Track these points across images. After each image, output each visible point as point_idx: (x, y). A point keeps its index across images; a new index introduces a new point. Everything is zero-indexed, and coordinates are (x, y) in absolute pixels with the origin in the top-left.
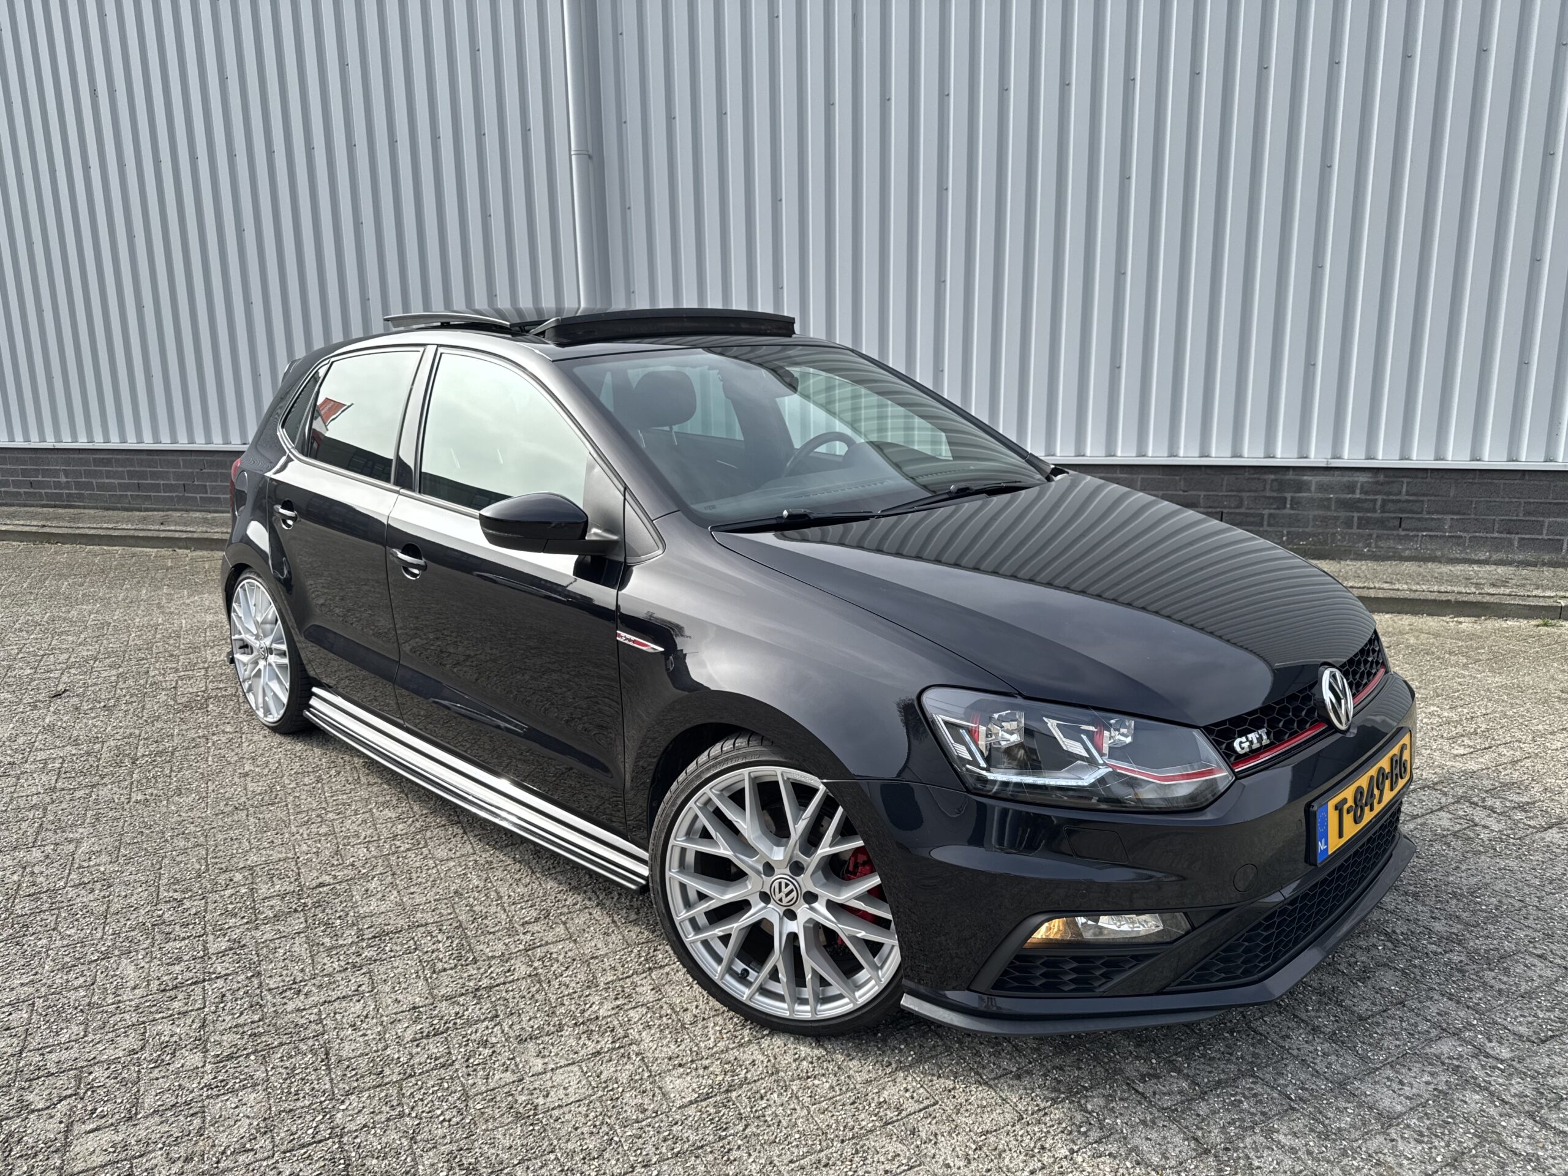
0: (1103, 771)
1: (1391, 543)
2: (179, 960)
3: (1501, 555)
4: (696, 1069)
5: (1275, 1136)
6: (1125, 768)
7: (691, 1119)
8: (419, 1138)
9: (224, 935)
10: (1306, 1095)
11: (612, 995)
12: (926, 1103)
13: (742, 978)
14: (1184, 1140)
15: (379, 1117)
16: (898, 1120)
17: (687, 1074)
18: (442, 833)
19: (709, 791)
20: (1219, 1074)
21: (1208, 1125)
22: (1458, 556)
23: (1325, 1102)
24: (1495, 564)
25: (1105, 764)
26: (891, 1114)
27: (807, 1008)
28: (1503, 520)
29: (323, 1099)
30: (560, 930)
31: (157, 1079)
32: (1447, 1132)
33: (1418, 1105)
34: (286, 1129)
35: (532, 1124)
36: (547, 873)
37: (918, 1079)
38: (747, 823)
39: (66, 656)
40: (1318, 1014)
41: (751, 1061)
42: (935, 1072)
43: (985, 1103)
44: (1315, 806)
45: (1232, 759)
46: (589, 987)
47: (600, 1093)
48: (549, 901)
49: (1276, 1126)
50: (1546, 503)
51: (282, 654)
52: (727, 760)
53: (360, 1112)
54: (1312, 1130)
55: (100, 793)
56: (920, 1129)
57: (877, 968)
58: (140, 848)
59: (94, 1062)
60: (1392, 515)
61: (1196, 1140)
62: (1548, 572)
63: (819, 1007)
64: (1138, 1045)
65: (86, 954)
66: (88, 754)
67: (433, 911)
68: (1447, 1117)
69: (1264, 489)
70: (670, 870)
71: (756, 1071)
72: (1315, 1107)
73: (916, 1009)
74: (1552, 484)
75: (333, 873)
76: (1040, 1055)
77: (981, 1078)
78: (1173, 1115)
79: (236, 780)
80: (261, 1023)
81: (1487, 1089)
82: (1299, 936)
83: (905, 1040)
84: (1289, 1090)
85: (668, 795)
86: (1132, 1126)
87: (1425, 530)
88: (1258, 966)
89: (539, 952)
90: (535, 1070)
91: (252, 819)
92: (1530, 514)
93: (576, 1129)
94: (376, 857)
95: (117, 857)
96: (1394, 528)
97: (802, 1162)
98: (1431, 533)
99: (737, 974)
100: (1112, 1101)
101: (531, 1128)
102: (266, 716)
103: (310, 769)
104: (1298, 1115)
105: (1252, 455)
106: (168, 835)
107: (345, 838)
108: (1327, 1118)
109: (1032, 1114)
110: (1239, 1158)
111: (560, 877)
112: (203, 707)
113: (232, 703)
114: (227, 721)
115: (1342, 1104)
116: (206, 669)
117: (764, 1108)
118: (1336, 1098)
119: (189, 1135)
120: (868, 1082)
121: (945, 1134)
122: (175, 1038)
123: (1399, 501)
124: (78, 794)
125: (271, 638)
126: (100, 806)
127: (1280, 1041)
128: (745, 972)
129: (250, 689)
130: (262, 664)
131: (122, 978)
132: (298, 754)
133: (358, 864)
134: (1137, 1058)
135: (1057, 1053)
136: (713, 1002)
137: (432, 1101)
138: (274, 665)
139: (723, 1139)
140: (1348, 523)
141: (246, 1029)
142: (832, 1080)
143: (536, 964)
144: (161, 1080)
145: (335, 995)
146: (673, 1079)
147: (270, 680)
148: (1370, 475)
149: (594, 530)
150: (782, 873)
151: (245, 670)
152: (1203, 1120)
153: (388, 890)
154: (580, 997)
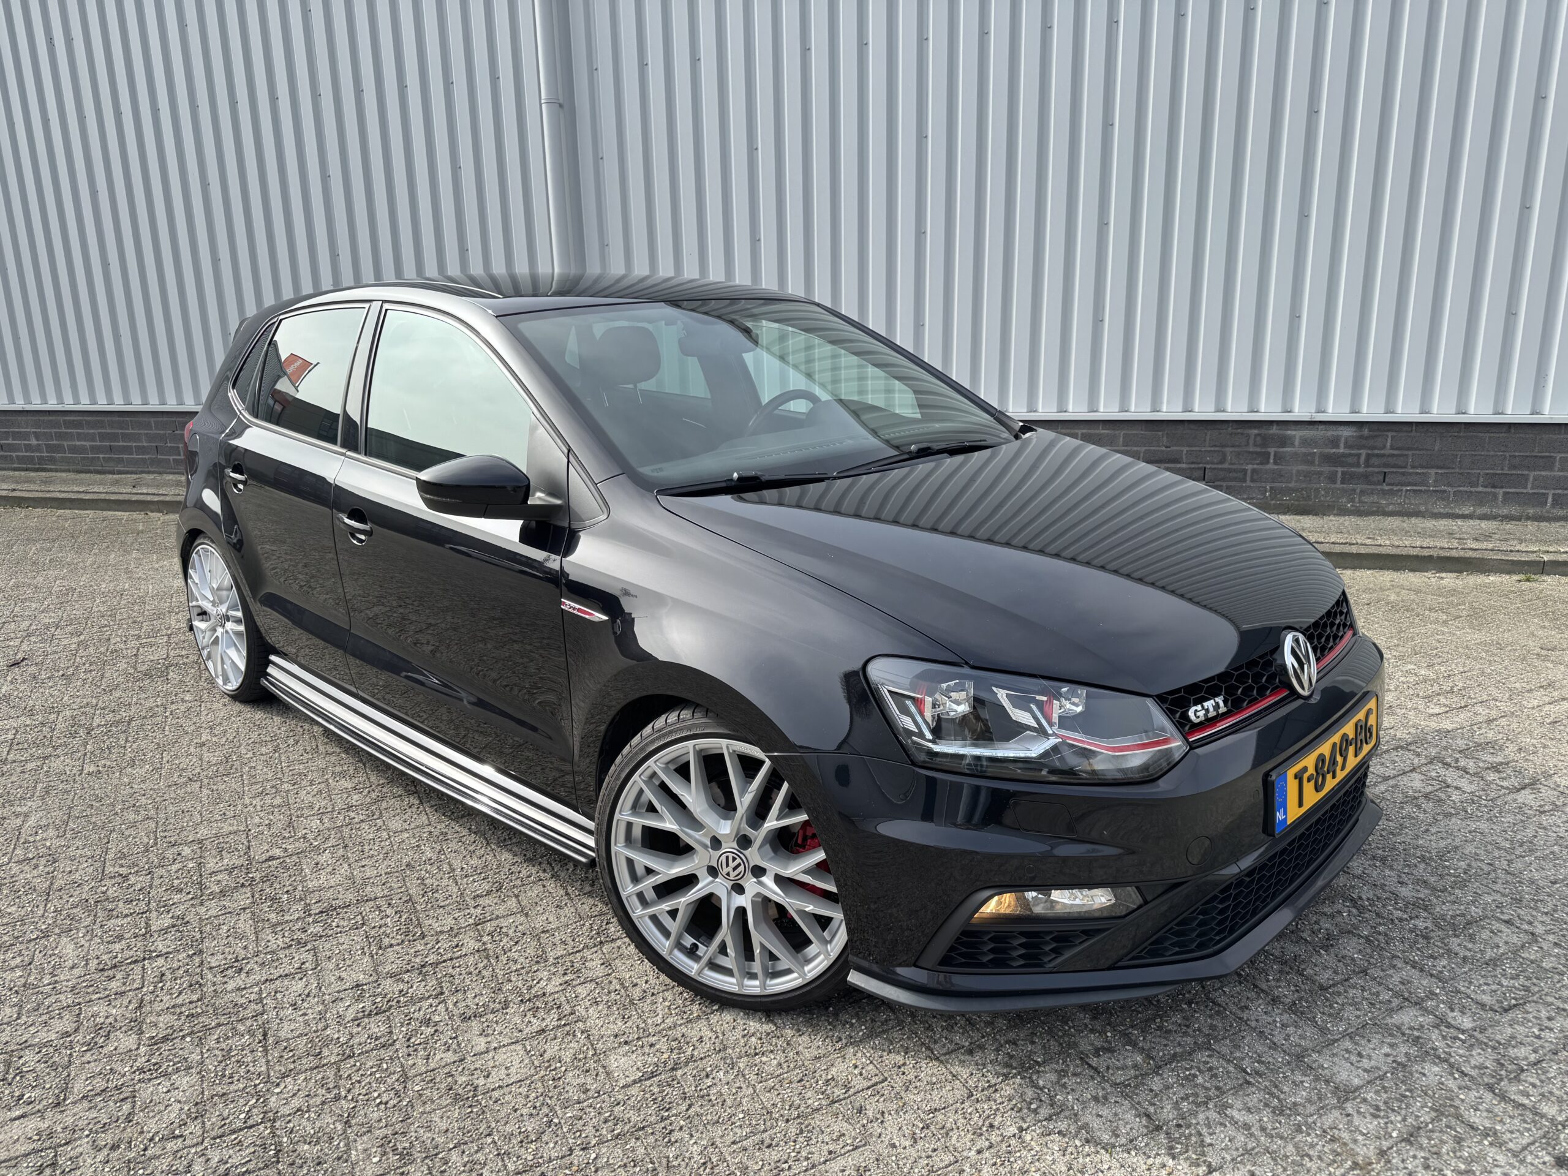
0: (1053, 741)
1: (1375, 498)
2: (120, 938)
3: (1486, 510)
4: (642, 1047)
5: (1229, 1111)
6: (1077, 738)
7: (633, 1099)
8: (353, 1122)
9: (168, 912)
10: (1262, 1068)
11: (561, 971)
12: (875, 1080)
13: (692, 952)
14: (1136, 1116)
15: (314, 1100)
16: (845, 1098)
17: (633, 1052)
18: (397, 804)
19: (653, 764)
20: (1174, 1047)
21: (1161, 1100)
22: (1442, 510)
23: (1281, 1075)
24: (1479, 519)
25: (1054, 734)
26: (839, 1092)
27: (756, 983)
28: (1487, 474)
29: (257, 1082)
30: (512, 903)
31: (89, 1062)
32: (1404, 1106)
33: (1376, 1078)
34: (218, 1113)
35: (470, 1106)
36: (503, 844)
37: (868, 1055)
38: (693, 796)
39: (27, 623)
40: (1278, 984)
41: (699, 1037)
42: (885, 1047)
43: (934, 1079)
44: (1274, 776)
45: (1187, 728)
46: (537, 962)
47: (542, 1073)
48: (502, 873)
49: (1230, 1101)
50: (1532, 456)
51: (238, 621)
52: (671, 732)
53: (294, 1095)
54: (1266, 1105)
55: (52, 764)
56: (868, 1107)
57: (827, 942)
58: (89, 822)
59: (25, 1045)
60: (1376, 470)
61: (1148, 1116)
62: (1531, 526)
63: (769, 982)
64: (1094, 1018)
65: (25, 933)
66: (43, 724)
67: (384, 884)
68: (1405, 1090)
69: (1248, 444)
70: (615, 844)
71: (703, 1048)
72: (1271, 1081)
73: (863, 985)
74: (1538, 437)
75: (284, 846)
76: (993, 1029)
77: (932, 1053)
78: (1125, 1090)
79: (192, 750)
80: (200, 1003)
81: (1446, 1061)
82: (1257, 907)
83: (857, 1014)
84: (1246, 1063)
85: (613, 768)
86: (1084, 1103)
87: (1409, 484)
88: (1213, 939)
89: (489, 927)
90: (477, 1049)
91: (205, 791)
92: (1515, 467)
93: (515, 1111)
94: (329, 829)
95: (65, 831)
96: (1379, 483)
97: (745, 1142)
98: (1415, 488)
99: (687, 948)
100: (1064, 1076)
101: (469, 1110)
102: (225, 684)
103: (268, 739)
104: (1253, 1089)
105: (1236, 409)
106: (118, 807)
107: (299, 809)
108: (1282, 1092)
109: (983, 1091)
110: (1191, 1135)
111: (515, 849)
112: (164, 674)
113: (193, 671)
114: (186, 689)
115: (1298, 1077)
116: (169, 636)
117: (709, 1087)
118: (1293, 1071)
119: (117, 1121)
120: (817, 1058)
121: (892, 1112)
122: (111, 1020)
123: (1383, 456)
124: (31, 766)
125: (227, 604)
126: (51, 779)
127: (1240, 1013)
128: (695, 947)
129: (209, 657)
130: (220, 630)
131: (61, 958)
132: (257, 723)
133: (310, 836)
134: (1092, 1031)
135: (1011, 1026)
136: (663, 977)
137: (370, 1083)
138: (230, 632)
139: (666, 1119)
140: (1332, 479)
141: (183, 1009)
142: (780, 1057)
143: (486, 939)
144: (93, 1064)
145: (277, 973)
146: (618, 1057)
147: (227, 648)
148: (1353, 429)
149: (539, 494)
150: (730, 846)
151: (204, 638)
152: (1156, 1095)
153: (338, 863)
154: (528, 973)
